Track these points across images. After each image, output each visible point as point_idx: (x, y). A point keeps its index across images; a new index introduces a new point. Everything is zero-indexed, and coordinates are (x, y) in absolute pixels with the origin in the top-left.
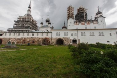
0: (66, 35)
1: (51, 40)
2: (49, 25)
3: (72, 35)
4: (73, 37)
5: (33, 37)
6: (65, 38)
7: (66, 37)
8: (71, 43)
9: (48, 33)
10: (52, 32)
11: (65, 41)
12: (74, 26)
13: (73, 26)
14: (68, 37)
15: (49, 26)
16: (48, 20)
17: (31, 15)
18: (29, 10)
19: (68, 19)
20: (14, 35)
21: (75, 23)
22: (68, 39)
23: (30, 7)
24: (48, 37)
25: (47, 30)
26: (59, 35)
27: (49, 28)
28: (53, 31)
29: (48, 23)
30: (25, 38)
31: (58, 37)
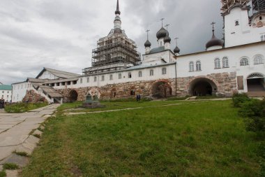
0: (221, 66)
1: (176, 84)
2: (168, 44)
3: (244, 62)
4: (250, 69)
5: (130, 80)
6: (218, 75)
7: (221, 71)
8: (242, 88)
9: (164, 66)
10: (175, 64)
11: (218, 85)
12: (249, 32)
13: (244, 33)
14: (228, 71)
15: (166, 48)
16: (163, 31)
17: (122, 29)
18: (117, 20)
19: (223, 15)
20: (95, 80)
21: (256, 21)
22: (227, 78)
23: (118, 12)
24: (165, 77)
25: (163, 60)
26: (199, 68)
27: (168, 52)
28: (179, 61)
29: (162, 40)
30: (114, 85)
31: (197, 74)
